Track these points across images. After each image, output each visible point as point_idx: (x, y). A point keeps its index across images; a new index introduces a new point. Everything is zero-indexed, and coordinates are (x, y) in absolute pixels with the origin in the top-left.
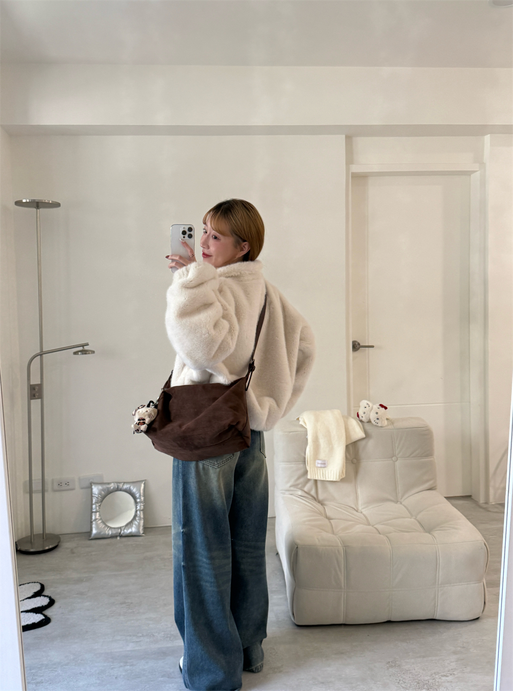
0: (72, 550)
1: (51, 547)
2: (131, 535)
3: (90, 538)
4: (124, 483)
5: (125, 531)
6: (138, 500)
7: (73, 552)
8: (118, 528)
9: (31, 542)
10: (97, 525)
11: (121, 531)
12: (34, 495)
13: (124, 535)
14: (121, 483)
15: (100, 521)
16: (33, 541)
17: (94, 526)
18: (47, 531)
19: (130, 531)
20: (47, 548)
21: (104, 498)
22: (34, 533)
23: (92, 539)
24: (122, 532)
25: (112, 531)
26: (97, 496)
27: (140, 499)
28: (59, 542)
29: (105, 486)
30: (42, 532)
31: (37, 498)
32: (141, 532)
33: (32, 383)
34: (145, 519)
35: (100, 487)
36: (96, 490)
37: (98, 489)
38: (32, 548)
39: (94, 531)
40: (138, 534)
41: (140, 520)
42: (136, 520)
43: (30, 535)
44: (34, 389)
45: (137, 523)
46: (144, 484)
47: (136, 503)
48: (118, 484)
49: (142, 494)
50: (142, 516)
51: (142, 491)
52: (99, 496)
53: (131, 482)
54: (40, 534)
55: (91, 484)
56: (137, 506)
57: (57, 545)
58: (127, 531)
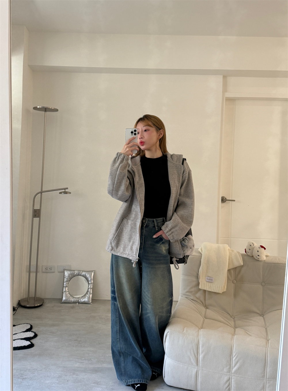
1: (38, 305)
2: (84, 302)
3: (61, 302)
4: (83, 271)
6: (90, 282)
7: (51, 309)
8: (78, 298)
10: (66, 295)
12: (31, 274)
13: (80, 302)
14: (80, 271)
15: (68, 293)
16: (29, 301)
17: (64, 295)
18: (37, 296)
19: (84, 300)
20: (36, 305)
21: (71, 279)
22: (30, 297)
23: (62, 303)
24: (80, 300)
25: (74, 299)
26: (67, 277)
27: (91, 281)
28: (43, 303)
29: (72, 272)
30: (34, 296)
31: (33, 275)
32: (91, 301)
33: (35, 209)
34: (93, 294)
35: (69, 272)
36: (67, 274)
38: (28, 305)
39: (64, 298)
40: (88, 303)
41: (90, 294)
42: (88, 294)
43: (27, 297)
44: (36, 212)
45: (88, 296)
46: (94, 273)
47: (89, 284)
49: (92, 279)
50: (91, 292)
51: (92, 277)
52: (68, 278)
53: (86, 271)
54: (33, 297)
55: (64, 270)
56: (89, 285)
57: (42, 304)
58: (82, 300)
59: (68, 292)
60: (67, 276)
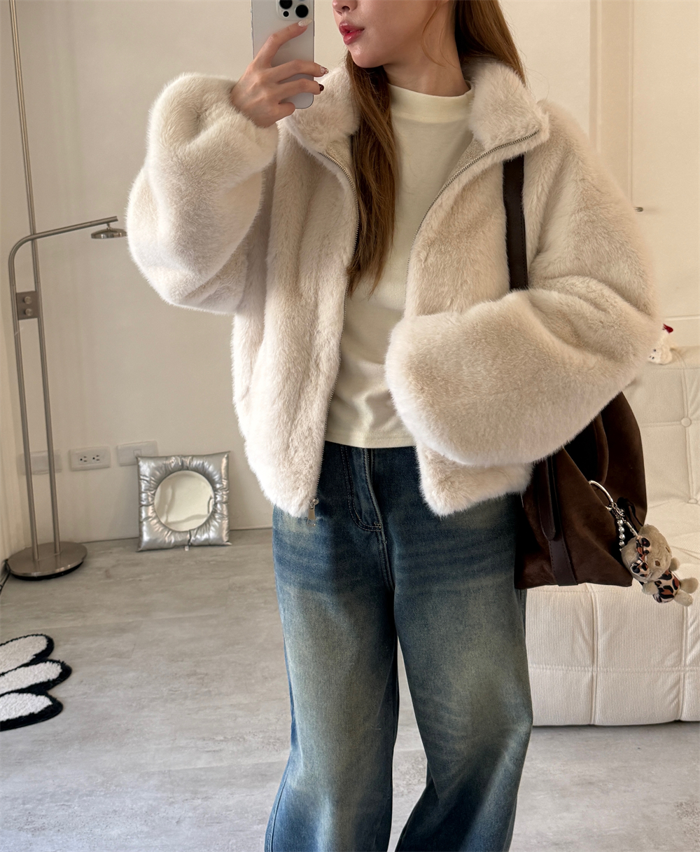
0: (107, 571)
1: (69, 567)
2: (207, 543)
3: (140, 549)
4: (193, 456)
5: (198, 536)
6: (218, 486)
7: (108, 576)
8: (186, 532)
9: (34, 560)
10: (150, 527)
11: (191, 537)
12: (35, 479)
13: (195, 544)
14: (189, 456)
15: (155, 521)
16: (36, 557)
17: (145, 528)
18: (64, 537)
19: (205, 536)
20: (62, 569)
21: (159, 481)
22: (39, 543)
23: (142, 551)
24: (193, 538)
25: (175, 537)
26: (148, 479)
27: (221, 483)
28: (83, 559)
29: (160, 463)
30: (52, 541)
31: (41, 483)
32: (225, 539)
33: (18, 291)
34: (231, 516)
35: (153, 464)
36: (146, 468)
37: (149, 466)
38: (36, 571)
39: (146, 538)
40: (220, 542)
41: (222, 518)
42: (215, 519)
43: (30, 546)
44: (24, 301)
45: (216, 524)
46: (228, 458)
47: (215, 490)
48: (183, 459)
49: (223, 476)
50: (225, 513)
51: (223, 471)
52: (151, 479)
53: (204, 456)
54: (50, 544)
55: (137, 458)
56: (215, 495)
57: (80, 562)
58: (201, 536)
59: (154, 518)
60: (147, 474)
